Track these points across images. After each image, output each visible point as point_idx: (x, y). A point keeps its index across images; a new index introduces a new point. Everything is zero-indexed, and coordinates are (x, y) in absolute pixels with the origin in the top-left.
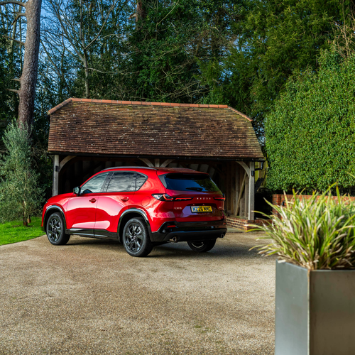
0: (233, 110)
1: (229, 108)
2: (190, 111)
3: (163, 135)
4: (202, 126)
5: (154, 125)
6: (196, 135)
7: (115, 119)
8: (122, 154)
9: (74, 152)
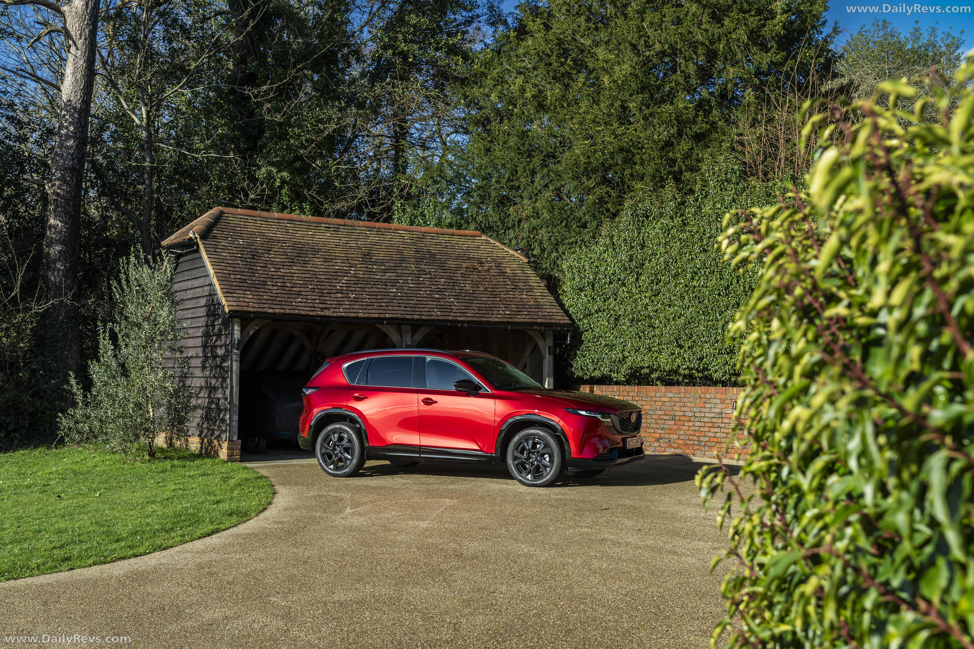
0: (492, 241)
1: (484, 237)
2: (428, 240)
3: (406, 282)
4: (459, 268)
5: (383, 264)
6: (456, 283)
7: (315, 251)
8: (357, 318)
9: (275, 314)
